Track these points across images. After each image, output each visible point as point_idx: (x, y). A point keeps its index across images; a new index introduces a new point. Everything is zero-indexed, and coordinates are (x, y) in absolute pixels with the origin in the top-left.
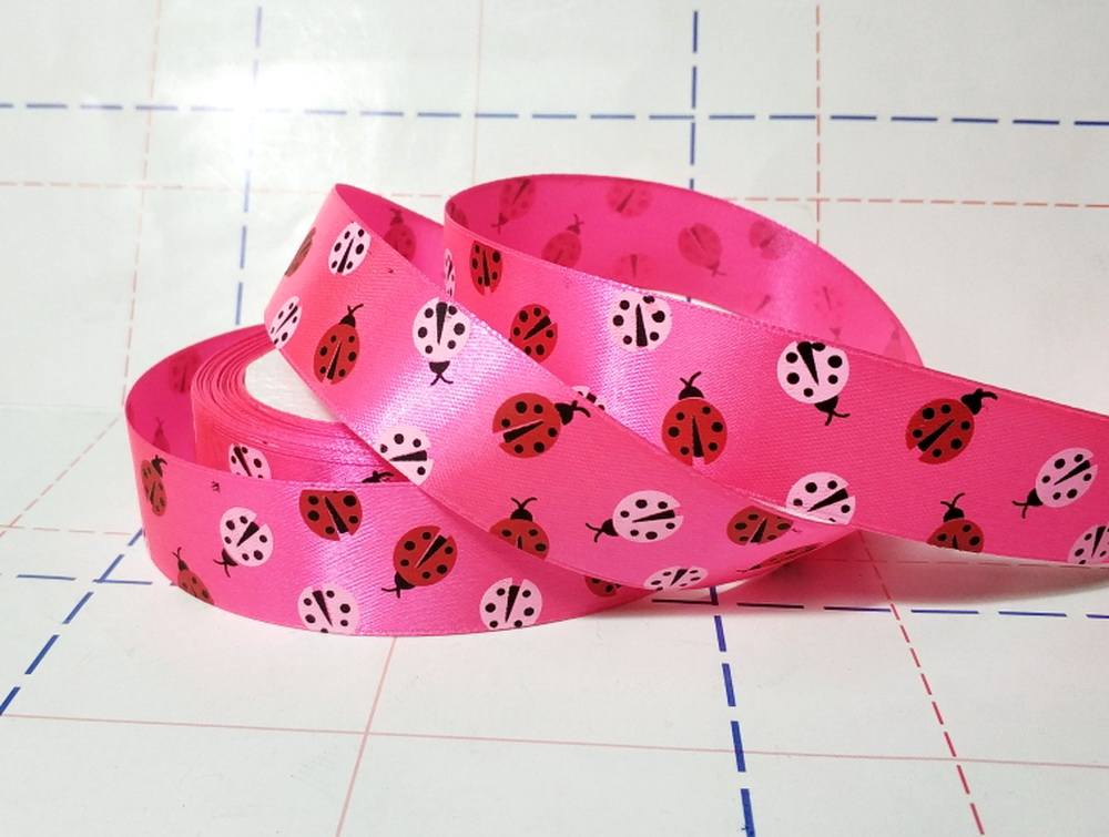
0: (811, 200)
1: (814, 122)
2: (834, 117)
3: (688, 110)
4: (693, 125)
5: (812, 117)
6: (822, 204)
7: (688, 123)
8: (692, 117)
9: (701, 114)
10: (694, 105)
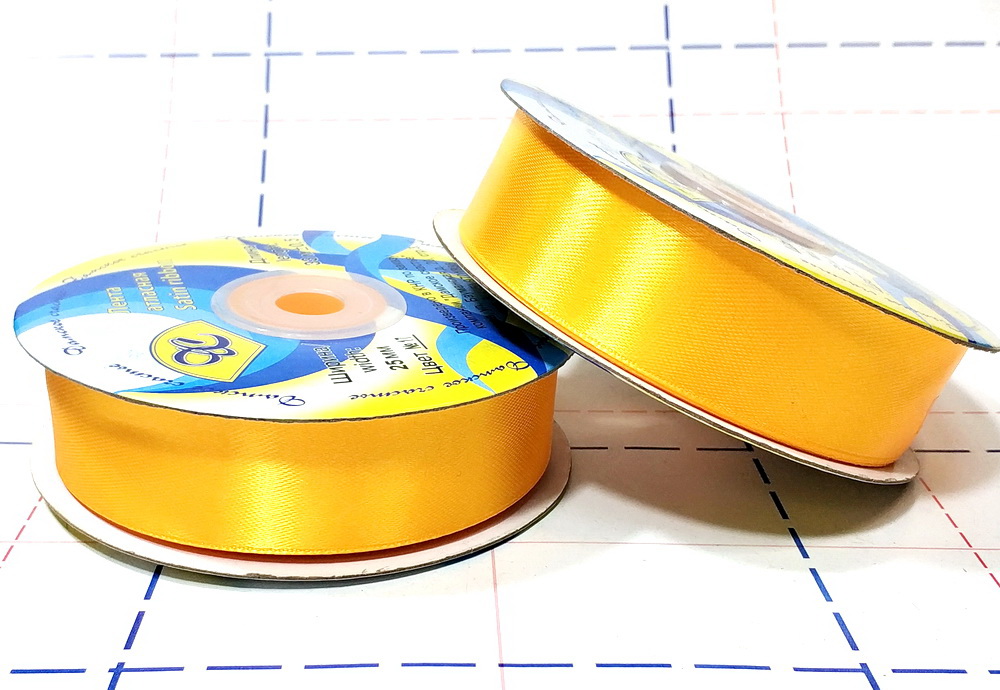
0: (776, 113)
1: (772, 50)
2: (790, 46)
3: (662, 41)
4: (669, 56)
5: (770, 46)
6: (786, 117)
7: (663, 53)
8: (667, 48)
9: (675, 45)
10: (667, 36)
